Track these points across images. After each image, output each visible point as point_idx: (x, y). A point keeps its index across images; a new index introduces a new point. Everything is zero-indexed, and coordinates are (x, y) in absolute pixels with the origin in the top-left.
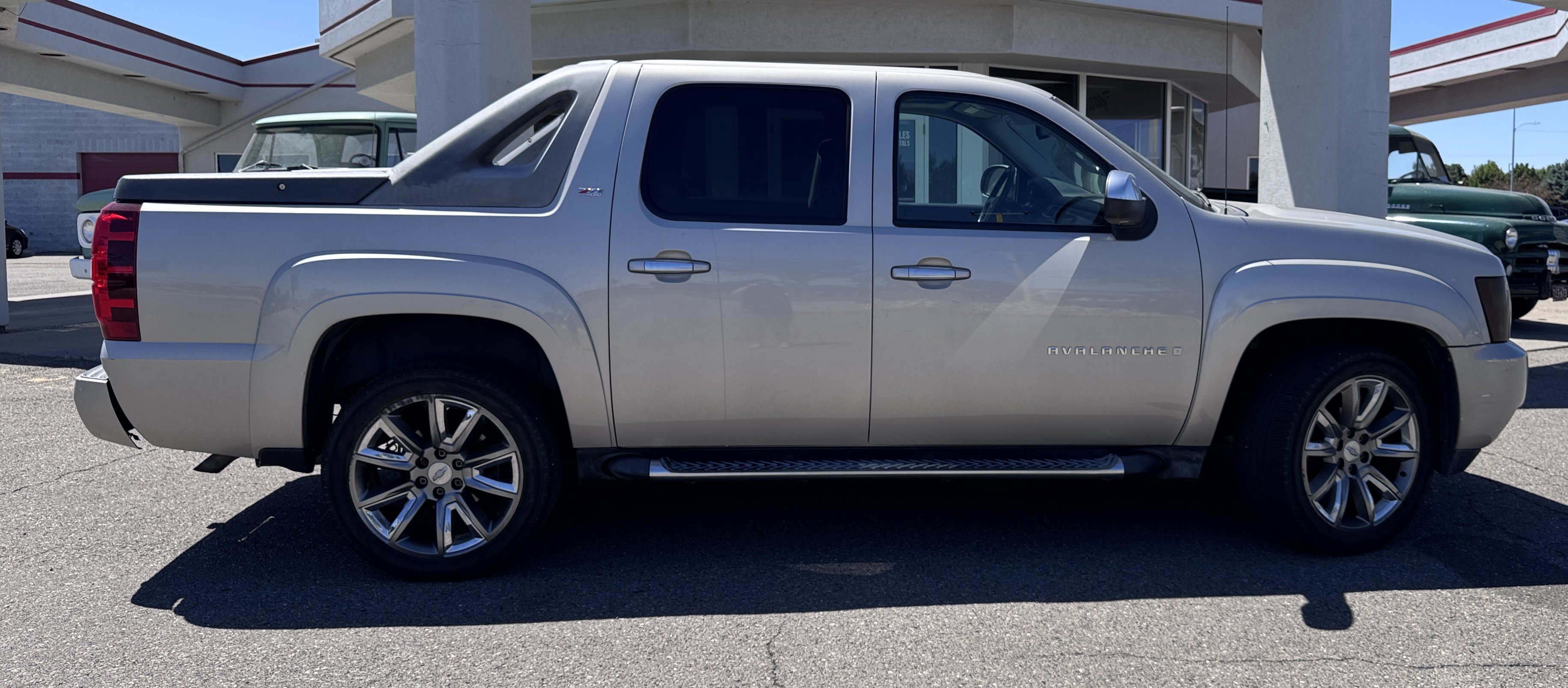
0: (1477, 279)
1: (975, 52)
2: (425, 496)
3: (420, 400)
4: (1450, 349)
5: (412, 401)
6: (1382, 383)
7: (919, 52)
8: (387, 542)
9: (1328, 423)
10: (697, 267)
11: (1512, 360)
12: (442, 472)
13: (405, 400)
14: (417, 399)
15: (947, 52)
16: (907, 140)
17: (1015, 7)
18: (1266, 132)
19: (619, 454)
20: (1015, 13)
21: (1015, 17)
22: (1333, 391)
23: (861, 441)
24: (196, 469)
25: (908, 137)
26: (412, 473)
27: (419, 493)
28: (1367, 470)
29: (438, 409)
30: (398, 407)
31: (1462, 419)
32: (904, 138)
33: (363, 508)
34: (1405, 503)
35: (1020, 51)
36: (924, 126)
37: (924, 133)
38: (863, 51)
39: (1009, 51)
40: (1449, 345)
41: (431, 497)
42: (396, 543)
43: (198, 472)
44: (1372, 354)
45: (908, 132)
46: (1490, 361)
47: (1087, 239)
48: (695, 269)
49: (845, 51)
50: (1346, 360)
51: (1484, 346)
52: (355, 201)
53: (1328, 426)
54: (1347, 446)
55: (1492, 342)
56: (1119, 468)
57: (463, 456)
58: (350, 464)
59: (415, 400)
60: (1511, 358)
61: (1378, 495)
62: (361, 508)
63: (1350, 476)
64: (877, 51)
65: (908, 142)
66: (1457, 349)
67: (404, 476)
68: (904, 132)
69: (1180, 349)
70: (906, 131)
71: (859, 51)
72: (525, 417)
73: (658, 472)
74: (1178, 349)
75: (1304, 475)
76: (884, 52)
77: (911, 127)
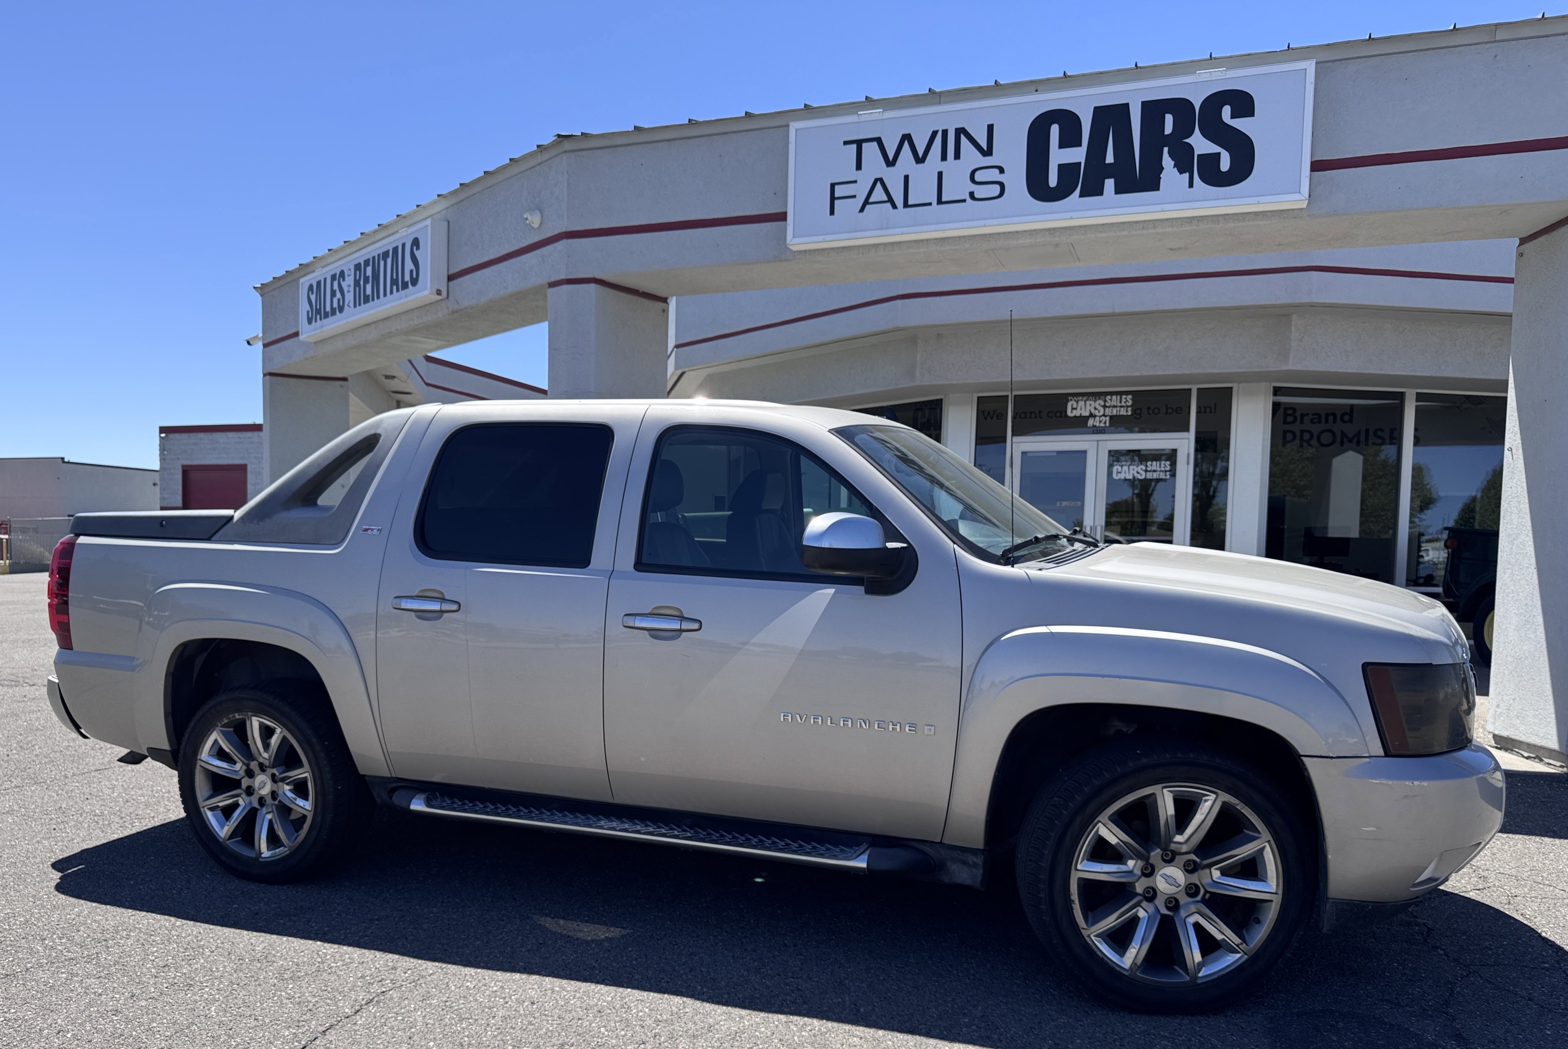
0: (1365, 666)
1: (1241, 370)
2: (250, 803)
3: (241, 717)
4: (1304, 759)
5: (235, 716)
6: (1213, 796)
7: (1171, 373)
8: (221, 840)
9: (1118, 840)
10: (446, 607)
11: (1416, 783)
12: (264, 784)
13: (231, 716)
14: (239, 715)
15: (1206, 372)
16: (1167, 471)
17: (1294, 317)
18: (1510, 460)
19: (399, 784)
20: (1293, 323)
21: (1293, 329)
22: (1123, 799)
23: (605, 797)
24: (120, 760)
25: (1168, 468)
26: (243, 781)
27: (247, 799)
28: (1193, 908)
29: (255, 724)
30: (226, 721)
31: (1330, 857)
32: (1163, 469)
33: (206, 809)
34: (1254, 959)
35: (1299, 367)
36: (1188, 455)
37: (1188, 463)
38: (1104, 375)
39: (1284, 368)
40: (1302, 753)
41: (256, 805)
42: (228, 842)
43: (122, 764)
44: (1191, 756)
45: (1168, 463)
46: (1374, 781)
47: (829, 591)
48: (443, 608)
49: (1085, 376)
50: (1144, 761)
51: (1367, 760)
52: (207, 537)
53: (1118, 843)
54: (1161, 872)
55: (1387, 755)
56: (862, 861)
57: (277, 771)
58: (195, 768)
59: (237, 716)
60: (1416, 780)
61: (1209, 945)
62: (203, 807)
63: (1164, 911)
64: (1122, 375)
65: (1169, 473)
66: (1315, 759)
67: (236, 784)
68: (1163, 463)
69: (933, 728)
71: (1100, 375)
72: (314, 740)
73: (418, 805)
74: (929, 727)
75: (1073, 901)
76: (1130, 374)
77: (1171, 457)
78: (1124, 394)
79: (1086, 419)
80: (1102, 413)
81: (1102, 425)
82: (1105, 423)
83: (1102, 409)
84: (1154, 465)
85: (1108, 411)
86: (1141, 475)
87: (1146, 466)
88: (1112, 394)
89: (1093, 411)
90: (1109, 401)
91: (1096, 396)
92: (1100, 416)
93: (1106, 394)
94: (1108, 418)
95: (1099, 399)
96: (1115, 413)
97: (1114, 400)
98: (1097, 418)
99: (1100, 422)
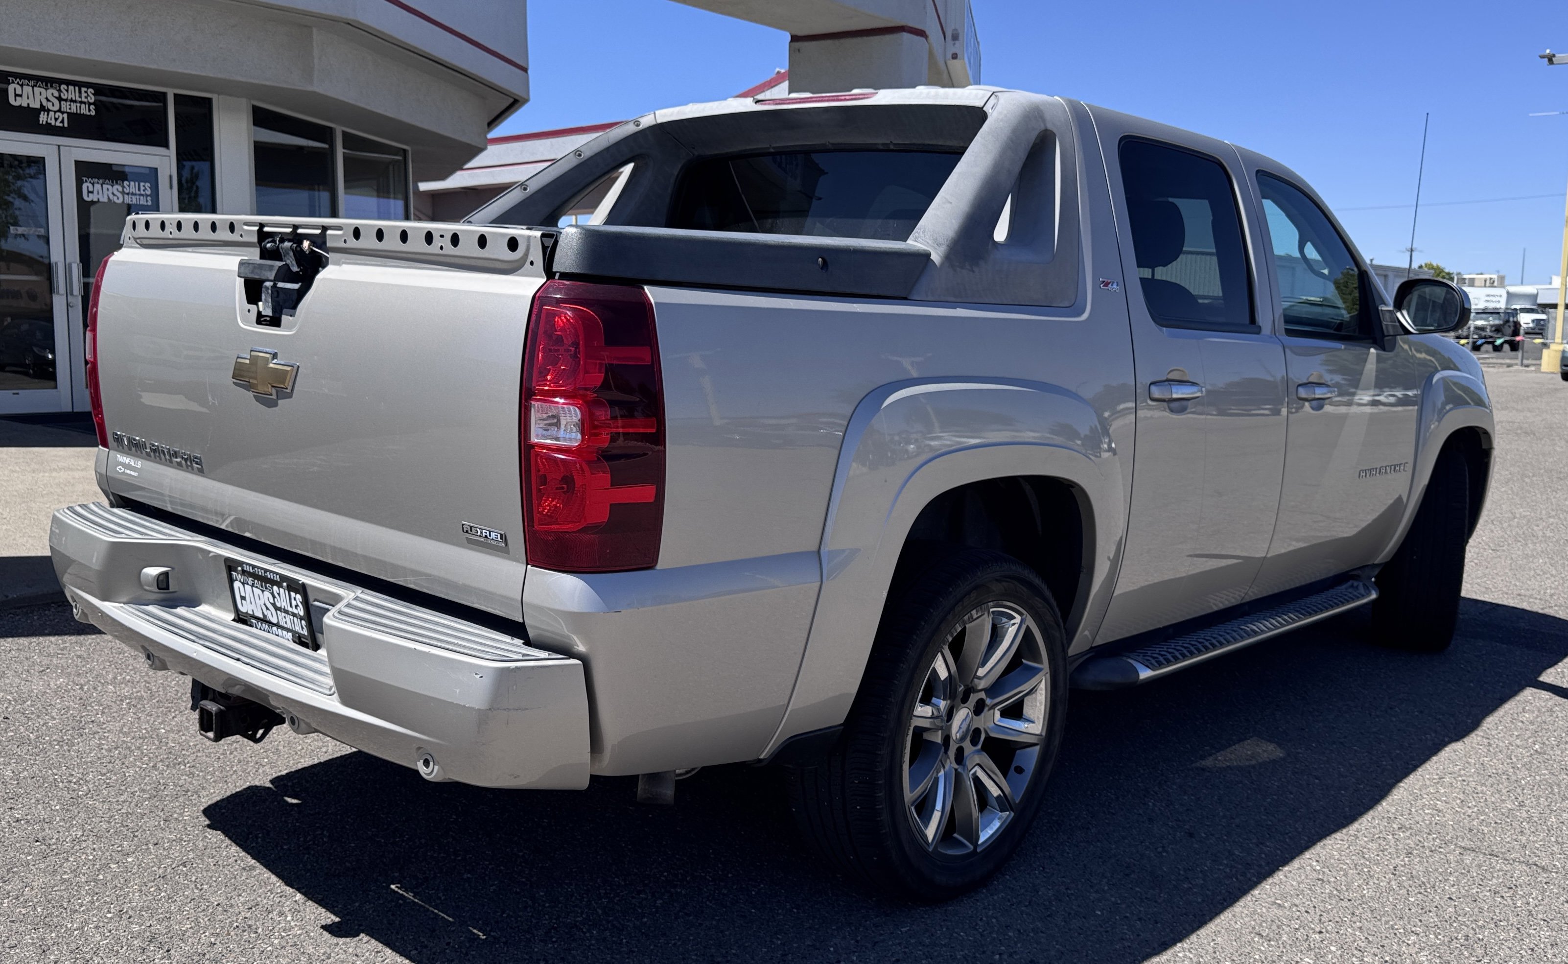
16: (147, 196)
17: (315, 30)
20: (316, 35)
25: (149, 192)
32: (142, 192)
35: (322, 90)
36: (171, 177)
37: (171, 187)
39: (310, 88)
45: (148, 185)
65: (149, 198)
68: (142, 184)
70: (145, 182)
77: (151, 175)
78: (84, 87)
79: (36, 112)
80: (56, 108)
81: (58, 124)
82: (62, 122)
83: (56, 102)
84: (131, 186)
85: (65, 106)
86: (118, 198)
87: (123, 187)
88: (68, 83)
89: (45, 103)
90: (65, 92)
91: (48, 82)
92: (55, 112)
93: (61, 82)
94: (65, 116)
95: (51, 86)
96: (74, 110)
97: (71, 93)
98: (51, 114)
99: (56, 119)
